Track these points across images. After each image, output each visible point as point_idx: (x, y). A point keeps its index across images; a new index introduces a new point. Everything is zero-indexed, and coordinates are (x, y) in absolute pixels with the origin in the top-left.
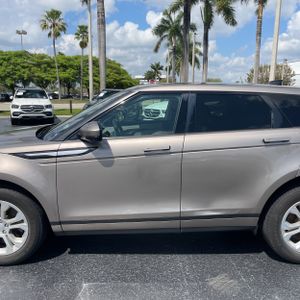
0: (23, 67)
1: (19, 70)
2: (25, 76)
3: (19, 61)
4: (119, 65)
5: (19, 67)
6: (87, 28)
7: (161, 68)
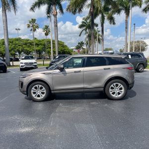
0: (19, 45)
1: (17, 47)
2: (20, 49)
3: (17, 42)
4: (63, 43)
5: (17, 45)
6: (48, 26)
7: (83, 44)
